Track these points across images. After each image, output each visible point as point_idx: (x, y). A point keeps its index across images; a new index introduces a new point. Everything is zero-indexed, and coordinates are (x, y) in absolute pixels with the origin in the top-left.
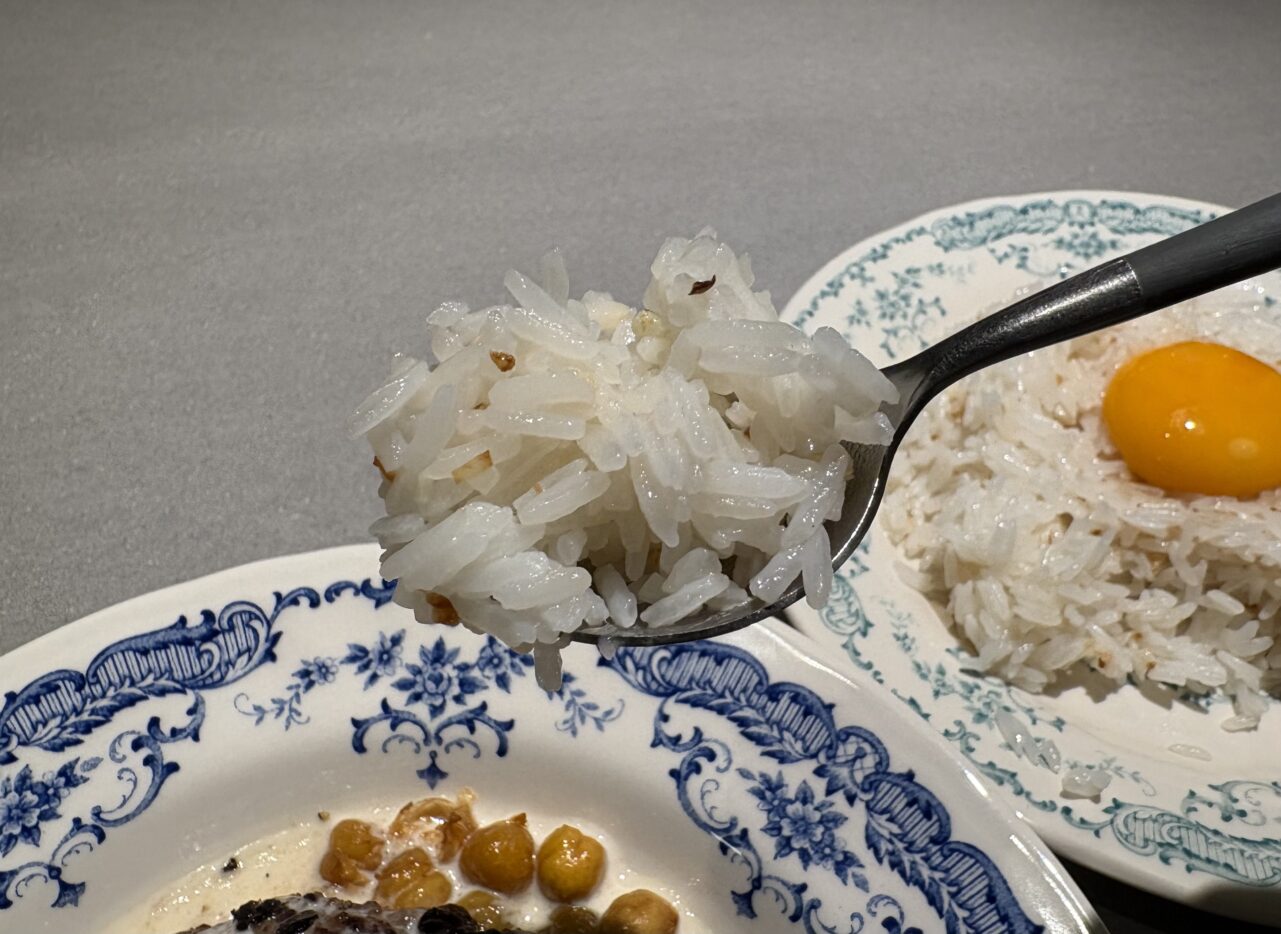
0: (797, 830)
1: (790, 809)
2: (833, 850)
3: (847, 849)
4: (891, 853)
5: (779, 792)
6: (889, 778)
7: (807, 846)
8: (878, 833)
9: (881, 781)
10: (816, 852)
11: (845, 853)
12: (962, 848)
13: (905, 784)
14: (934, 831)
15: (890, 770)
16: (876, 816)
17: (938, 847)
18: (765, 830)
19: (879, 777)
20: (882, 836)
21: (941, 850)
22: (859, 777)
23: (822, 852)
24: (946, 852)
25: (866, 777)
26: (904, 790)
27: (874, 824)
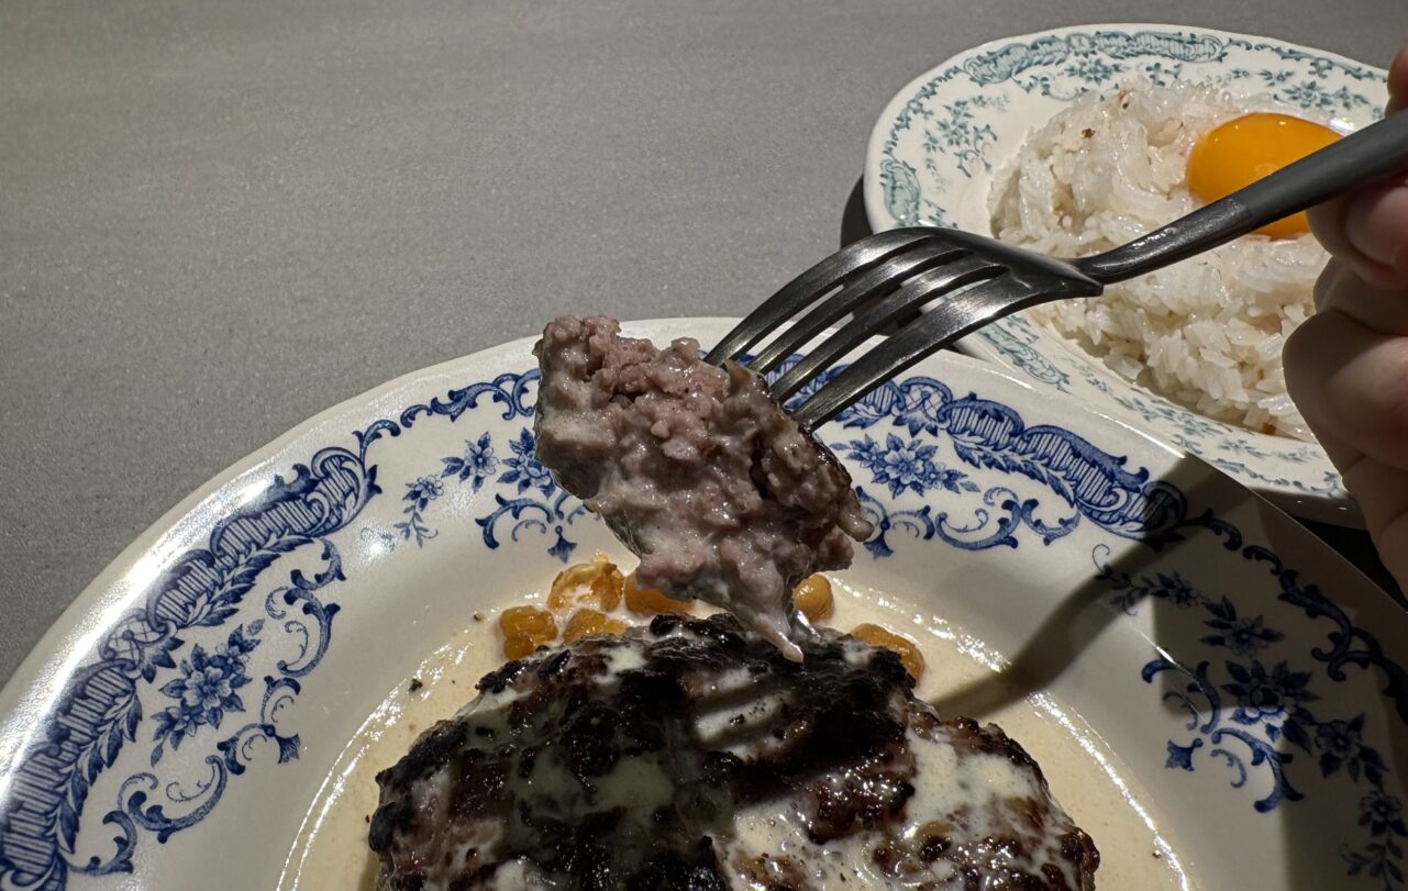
0: (901, 471)
1: (887, 458)
2: (937, 473)
3: (947, 469)
4: (984, 457)
5: (872, 450)
6: (957, 405)
7: (915, 478)
8: (966, 448)
9: (952, 410)
10: (925, 481)
11: (948, 472)
12: (1038, 430)
13: (971, 404)
14: (1010, 427)
15: (955, 398)
16: (959, 436)
17: (1018, 439)
18: (875, 481)
19: (948, 407)
20: (971, 449)
21: (1022, 438)
22: (932, 413)
23: (930, 478)
24: (1026, 438)
25: (938, 411)
26: (972, 408)
27: (959, 442)
